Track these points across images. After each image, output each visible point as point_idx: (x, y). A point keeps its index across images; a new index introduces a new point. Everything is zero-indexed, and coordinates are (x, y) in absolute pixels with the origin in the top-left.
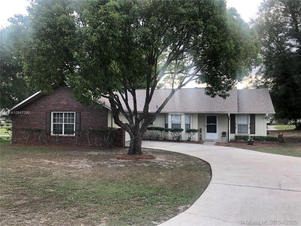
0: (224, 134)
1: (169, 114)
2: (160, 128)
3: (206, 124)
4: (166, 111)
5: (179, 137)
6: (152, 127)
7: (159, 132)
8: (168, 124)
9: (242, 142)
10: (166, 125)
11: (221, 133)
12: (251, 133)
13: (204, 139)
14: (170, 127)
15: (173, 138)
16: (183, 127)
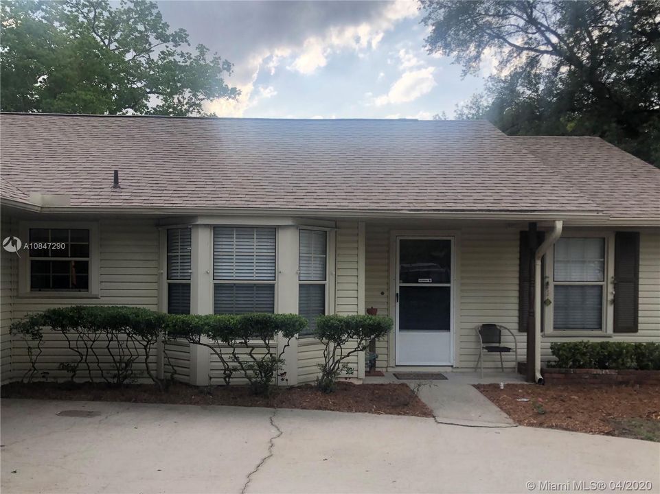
0: (489, 334)
1: (200, 222)
2: (137, 312)
3: (396, 285)
4: (179, 202)
5: (267, 368)
6: (79, 309)
7: (129, 343)
8: (188, 286)
9: (608, 382)
10: (179, 294)
11: (474, 332)
12: (617, 329)
13: (385, 364)
14: (203, 304)
15: (228, 373)
16: (287, 303)
